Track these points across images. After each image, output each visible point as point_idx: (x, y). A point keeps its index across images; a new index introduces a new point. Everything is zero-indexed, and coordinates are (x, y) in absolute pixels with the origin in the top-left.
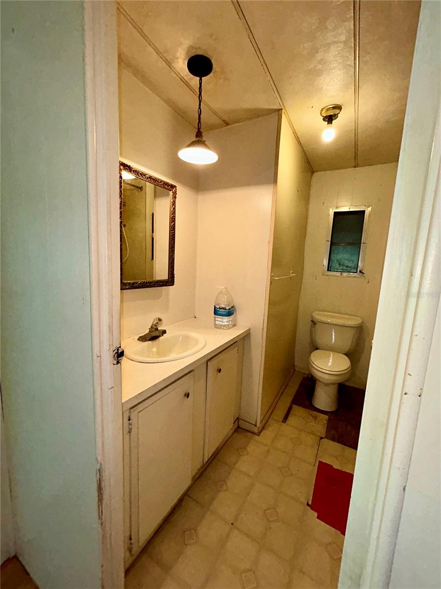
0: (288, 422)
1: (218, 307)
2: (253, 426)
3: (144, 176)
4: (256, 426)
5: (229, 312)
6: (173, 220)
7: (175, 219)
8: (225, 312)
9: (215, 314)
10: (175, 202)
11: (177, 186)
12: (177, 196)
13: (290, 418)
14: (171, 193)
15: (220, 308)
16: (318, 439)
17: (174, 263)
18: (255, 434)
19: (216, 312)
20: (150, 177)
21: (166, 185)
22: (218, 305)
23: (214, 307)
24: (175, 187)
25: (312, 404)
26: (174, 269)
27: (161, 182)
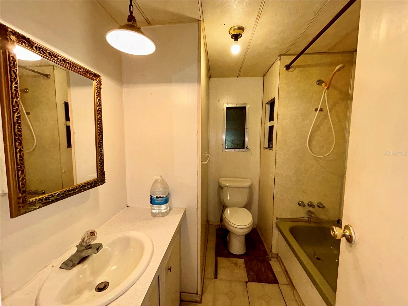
0: (219, 276)
1: (155, 196)
2: (195, 295)
3: (56, 57)
4: (197, 294)
5: (166, 199)
6: (98, 112)
7: (101, 111)
8: (163, 200)
9: (151, 203)
10: (100, 93)
11: (100, 75)
12: (102, 86)
13: (219, 272)
14: (94, 83)
15: (157, 197)
16: (244, 284)
17: (103, 160)
18: (198, 303)
19: (152, 201)
20: (65, 60)
21: (88, 73)
22: (155, 195)
23: (150, 197)
24: (99, 76)
25: (229, 251)
26: (103, 166)
27: (80, 69)
